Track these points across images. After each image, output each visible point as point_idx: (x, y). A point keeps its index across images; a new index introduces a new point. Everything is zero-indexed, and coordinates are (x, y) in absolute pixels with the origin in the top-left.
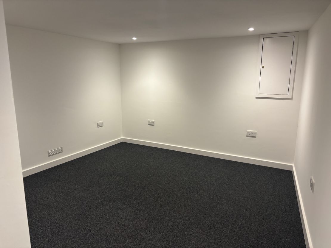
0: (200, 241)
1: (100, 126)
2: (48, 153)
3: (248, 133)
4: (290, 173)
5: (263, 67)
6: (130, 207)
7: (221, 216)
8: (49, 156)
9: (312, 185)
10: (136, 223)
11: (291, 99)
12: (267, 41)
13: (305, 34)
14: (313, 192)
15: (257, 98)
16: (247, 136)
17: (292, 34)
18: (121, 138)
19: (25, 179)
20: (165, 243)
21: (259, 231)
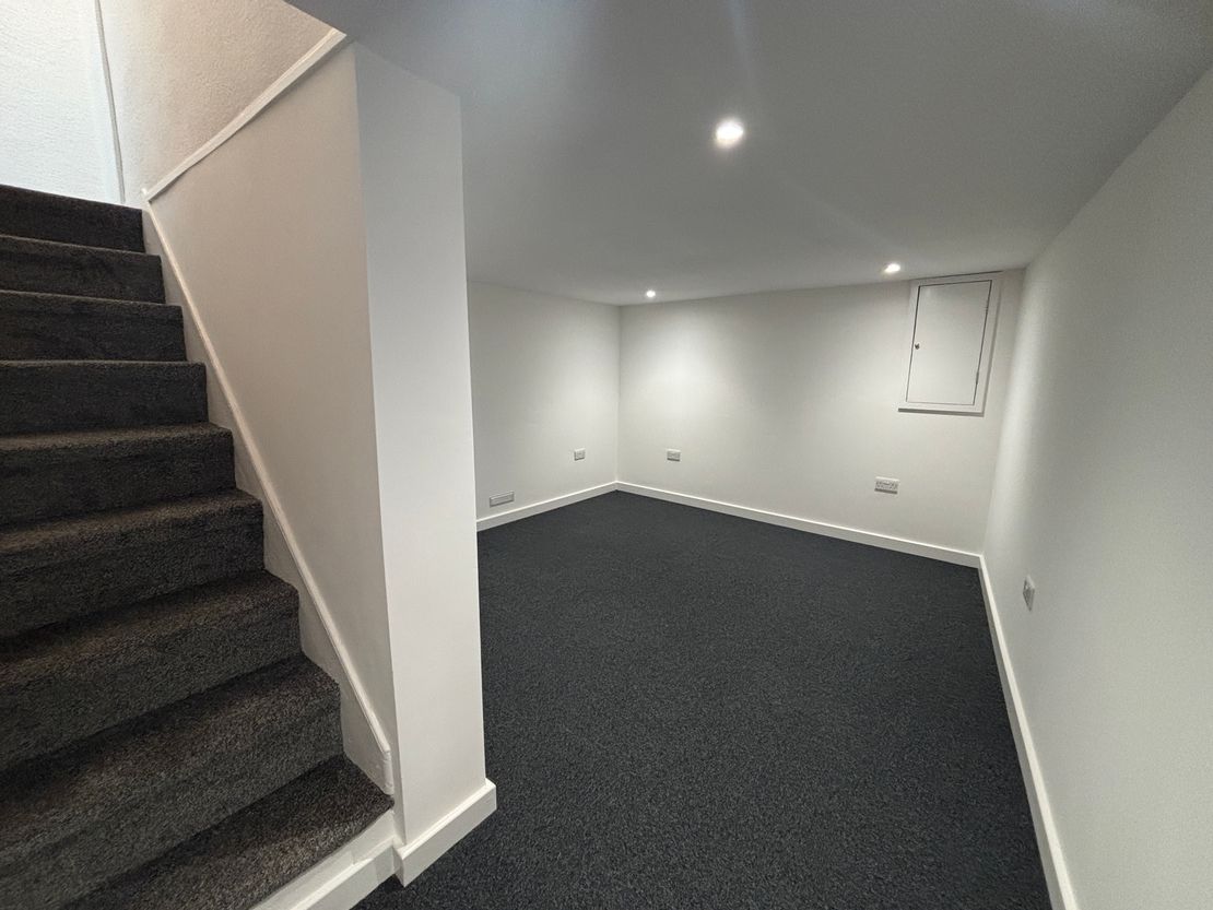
0: (773, 685)
1: (579, 457)
2: (491, 500)
3: (878, 483)
4: (973, 574)
5: (917, 347)
6: (634, 607)
7: (817, 643)
8: (492, 506)
9: (1028, 594)
10: (647, 638)
11: (981, 415)
12: (927, 293)
13: (1017, 277)
14: (1030, 609)
15: (901, 410)
16: (877, 490)
17: (985, 277)
18: (615, 482)
19: (481, 535)
20: (703, 679)
21: (899, 681)
